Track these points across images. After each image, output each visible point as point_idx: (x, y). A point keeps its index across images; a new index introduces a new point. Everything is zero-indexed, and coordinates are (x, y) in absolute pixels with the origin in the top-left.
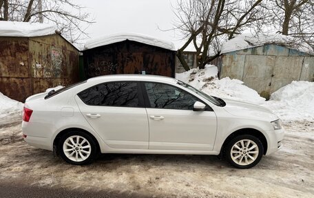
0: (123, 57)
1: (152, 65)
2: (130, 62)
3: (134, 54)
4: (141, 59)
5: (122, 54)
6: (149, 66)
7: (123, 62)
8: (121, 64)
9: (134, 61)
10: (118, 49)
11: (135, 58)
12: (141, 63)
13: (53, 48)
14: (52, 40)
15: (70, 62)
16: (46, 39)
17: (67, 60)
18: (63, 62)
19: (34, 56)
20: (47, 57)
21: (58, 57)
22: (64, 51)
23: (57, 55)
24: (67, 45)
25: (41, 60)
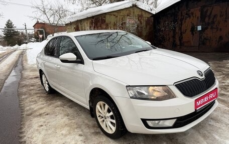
0: (182, 15)
1: (209, 19)
2: (188, 19)
3: (192, 10)
4: (198, 14)
5: (182, 13)
6: (207, 20)
7: (181, 20)
8: (180, 22)
9: (192, 17)
10: (178, 9)
11: (192, 14)
12: (198, 18)
13: (128, 17)
14: (127, 12)
15: (146, 26)
16: (122, 12)
17: (142, 25)
18: (138, 26)
19: (109, 25)
20: (122, 24)
21: (133, 24)
22: (140, 18)
23: (133, 22)
24: (143, 13)
25: (115, 27)
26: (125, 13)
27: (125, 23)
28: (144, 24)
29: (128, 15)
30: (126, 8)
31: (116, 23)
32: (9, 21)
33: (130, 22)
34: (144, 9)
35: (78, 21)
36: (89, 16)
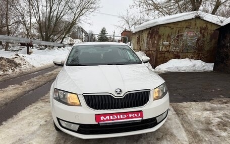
13: (187, 29)
14: (187, 24)
15: (211, 40)
16: (180, 24)
17: (205, 39)
18: (199, 40)
19: (162, 37)
20: (178, 37)
21: (193, 37)
22: (203, 31)
23: (192, 35)
24: (209, 26)
25: (169, 39)
26: (184, 25)
27: (182, 35)
28: (208, 37)
29: (186, 27)
30: (186, 20)
31: (170, 35)
32: (104, 28)
33: (189, 35)
34: (210, 21)
35: (140, 31)
36: (148, 27)
